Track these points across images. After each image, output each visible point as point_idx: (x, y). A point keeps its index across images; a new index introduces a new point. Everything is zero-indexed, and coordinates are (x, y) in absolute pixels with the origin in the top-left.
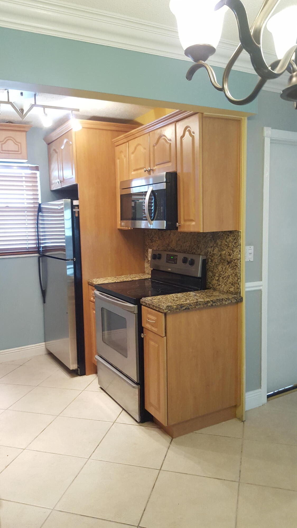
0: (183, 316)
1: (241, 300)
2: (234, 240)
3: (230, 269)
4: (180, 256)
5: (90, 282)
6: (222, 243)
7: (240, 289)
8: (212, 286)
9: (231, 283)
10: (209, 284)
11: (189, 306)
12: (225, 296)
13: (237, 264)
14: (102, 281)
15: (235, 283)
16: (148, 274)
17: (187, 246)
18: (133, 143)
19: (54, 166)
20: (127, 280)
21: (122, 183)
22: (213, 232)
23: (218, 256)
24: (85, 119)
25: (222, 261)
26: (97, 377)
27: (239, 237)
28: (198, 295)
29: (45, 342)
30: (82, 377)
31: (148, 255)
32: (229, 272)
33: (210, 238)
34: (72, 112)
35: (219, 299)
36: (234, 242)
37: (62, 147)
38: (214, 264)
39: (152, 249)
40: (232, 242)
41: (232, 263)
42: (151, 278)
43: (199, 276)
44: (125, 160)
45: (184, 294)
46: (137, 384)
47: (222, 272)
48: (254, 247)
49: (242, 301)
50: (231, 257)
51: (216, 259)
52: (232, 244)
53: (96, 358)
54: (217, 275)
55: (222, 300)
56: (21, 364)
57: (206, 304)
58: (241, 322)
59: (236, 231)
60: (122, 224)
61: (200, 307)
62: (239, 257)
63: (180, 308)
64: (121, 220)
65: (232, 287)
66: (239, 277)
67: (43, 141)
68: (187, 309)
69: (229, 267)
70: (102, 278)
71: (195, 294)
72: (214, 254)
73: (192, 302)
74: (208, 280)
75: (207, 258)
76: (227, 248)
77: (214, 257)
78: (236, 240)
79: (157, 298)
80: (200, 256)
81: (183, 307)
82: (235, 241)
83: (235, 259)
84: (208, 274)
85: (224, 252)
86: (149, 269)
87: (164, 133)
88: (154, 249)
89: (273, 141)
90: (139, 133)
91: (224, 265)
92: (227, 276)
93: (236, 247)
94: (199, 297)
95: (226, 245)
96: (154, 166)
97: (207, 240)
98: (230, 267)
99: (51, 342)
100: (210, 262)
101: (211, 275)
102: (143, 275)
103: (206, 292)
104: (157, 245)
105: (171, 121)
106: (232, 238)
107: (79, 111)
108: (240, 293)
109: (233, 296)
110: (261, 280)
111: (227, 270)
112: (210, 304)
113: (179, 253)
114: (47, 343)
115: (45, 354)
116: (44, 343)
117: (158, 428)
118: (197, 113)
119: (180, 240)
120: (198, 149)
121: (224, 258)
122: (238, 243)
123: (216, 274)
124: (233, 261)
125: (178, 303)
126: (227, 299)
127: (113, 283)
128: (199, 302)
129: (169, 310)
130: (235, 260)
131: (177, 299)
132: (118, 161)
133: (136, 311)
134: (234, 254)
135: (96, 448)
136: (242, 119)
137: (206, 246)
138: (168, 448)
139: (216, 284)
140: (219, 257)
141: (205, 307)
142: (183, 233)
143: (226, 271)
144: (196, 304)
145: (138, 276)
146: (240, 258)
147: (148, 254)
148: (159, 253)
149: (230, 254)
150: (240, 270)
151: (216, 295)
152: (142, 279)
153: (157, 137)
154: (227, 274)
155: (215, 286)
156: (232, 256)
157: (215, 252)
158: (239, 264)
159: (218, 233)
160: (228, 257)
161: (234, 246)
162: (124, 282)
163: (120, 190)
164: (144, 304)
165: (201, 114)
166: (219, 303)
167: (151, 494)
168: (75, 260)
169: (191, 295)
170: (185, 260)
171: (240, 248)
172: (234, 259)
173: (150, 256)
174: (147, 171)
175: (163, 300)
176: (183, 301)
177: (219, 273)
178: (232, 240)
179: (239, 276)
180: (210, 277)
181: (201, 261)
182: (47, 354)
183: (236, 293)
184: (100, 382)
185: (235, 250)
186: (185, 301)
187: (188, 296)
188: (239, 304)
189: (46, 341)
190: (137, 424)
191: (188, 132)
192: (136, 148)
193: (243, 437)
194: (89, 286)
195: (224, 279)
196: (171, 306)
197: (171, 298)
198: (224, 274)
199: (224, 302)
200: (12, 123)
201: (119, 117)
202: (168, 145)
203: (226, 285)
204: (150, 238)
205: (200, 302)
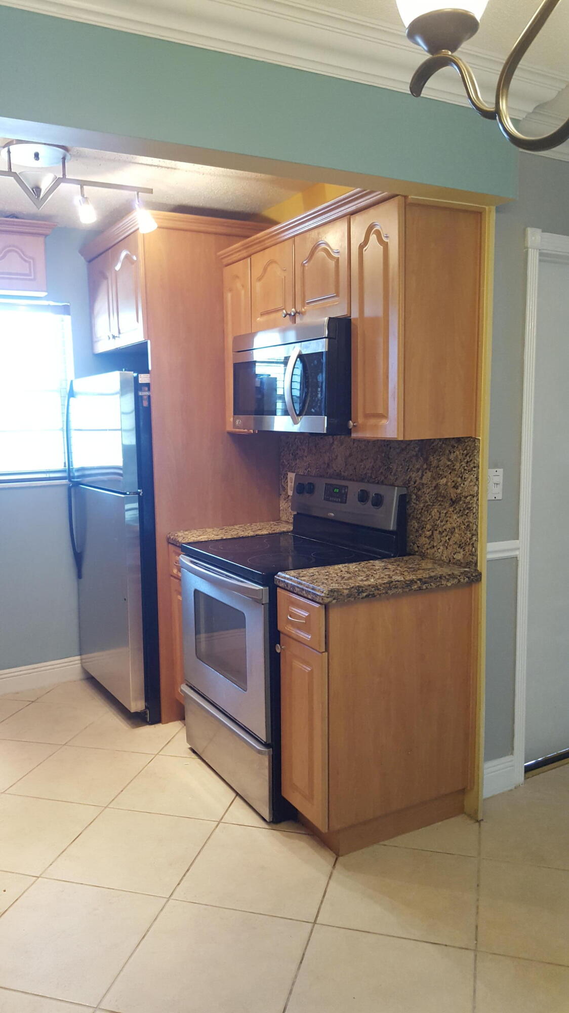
0: (362, 612)
1: (478, 577)
2: (466, 456)
3: (456, 515)
4: (354, 489)
5: (172, 537)
6: (440, 463)
7: (477, 556)
8: (417, 548)
9: (458, 542)
10: (412, 544)
11: (375, 590)
12: (445, 571)
13: (470, 506)
14: (195, 535)
15: (466, 543)
16: (287, 522)
17: (367, 467)
18: (260, 260)
19: (101, 305)
20: (246, 534)
21: (237, 339)
22: (422, 440)
23: (431, 489)
24: (163, 211)
25: (439, 499)
26: (183, 727)
27: (476, 451)
28: (390, 566)
29: (80, 655)
30: (153, 726)
31: (287, 486)
32: (454, 521)
33: (415, 451)
34: (138, 194)
35: (435, 576)
36: (466, 460)
37: (118, 267)
38: (422, 505)
39: (295, 474)
40: (461, 460)
41: (461, 503)
42: (292, 531)
43: (391, 528)
44: (243, 292)
45: (363, 566)
46: (266, 745)
47: (439, 522)
48: (504, 470)
49: (481, 580)
50: (459, 491)
51: (426, 495)
52: (462, 465)
53: (182, 690)
54: (428, 527)
55: (441, 578)
56: (33, 700)
57: (408, 585)
58: (478, 623)
59: (469, 439)
60: (237, 422)
61: (397, 592)
62: (475, 492)
63: (356, 595)
64: (235, 414)
65: (459, 553)
66: (474, 532)
67: (80, 255)
68: (370, 596)
69: (453, 511)
70: (195, 529)
71: (384, 566)
72: (423, 484)
73: (380, 581)
74: (409, 537)
75: (408, 492)
76: (450, 473)
77: (423, 491)
78: (470, 457)
79: (308, 572)
80: (395, 489)
81: (363, 592)
82: (468, 458)
83: (466, 495)
84: (409, 524)
85: (444, 480)
86: (288, 514)
87: (326, 238)
88: (298, 472)
89: (545, 257)
90: (273, 239)
91: (443, 507)
92: (449, 529)
93: (469, 472)
94: (393, 571)
95: (448, 466)
96: (303, 306)
97: (408, 456)
98: (455, 512)
99: (92, 655)
100: (415, 501)
101: (416, 527)
102: (276, 524)
103: (407, 561)
104: (305, 464)
105: (340, 214)
106: (461, 452)
107: (152, 193)
108: (476, 564)
109: (462, 570)
110: (516, 537)
111: (450, 517)
112: (416, 587)
113: (351, 482)
114: (84, 656)
115: (81, 680)
116: (78, 658)
117: (309, 834)
118: (397, 195)
119: (352, 455)
120: (396, 269)
121: (443, 492)
122: (474, 463)
123: (426, 525)
124: (463, 498)
125: (352, 583)
126: (449, 575)
127: (217, 540)
128: (394, 583)
129: (334, 599)
130: (466, 497)
131: (349, 575)
132: (229, 296)
133: (266, 600)
134: (464, 484)
135: (184, 875)
136: (485, 209)
137: (407, 468)
138: (330, 878)
139: (426, 546)
140: (433, 490)
141: (406, 592)
142: (359, 441)
143: (449, 519)
144: (388, 585)
145: (267, 527)
146: (477, 493)
147: (287, 482)
148: (310, 482)
149: (456, 484)
150: (477, 518)
151: (426, 567)
152: (276, 533)
153: (309, 246)
154: (449, 524)
155: (425, 549)
156: (460, 488)
157: (424, 481)
158: (475, 506)
159: (433, 443)
160: (452, 491)
161: (465, 470)
162: (240, 538)
163: (233, 354)
164: (282, 585)
165: (403, 198)
166: (434, 584)
167: (296, 976)
168: (141, 494)
169: (377, 568)
170: (363, 497)
171: (478, 472)
172: (463, 494)
173: (291, 485)
174: (288, 316)
175: (321, 576)
176: (362, 580)
177: (433, 524)
178: (460, 457)
179: (474, 528)
180: (414, 530)
181: (397, 498)
182: (84, 679)
183: (468, 564)
184: (189, 738)
185: (468, 478)
186: (366, 580)
187: (372, 569)
188: (473, 585)
189: (83, 655)
190: (266, 826)
191: (375, 234)
192: (265, 270)
193: (479, 854)
194: (170, 545)
195: (444, 534)
196: (338, 591)
197: (337, 574)
198: (444, 525)
199: (444, 582)
200: (17, 217)
201: (230, 207)
202: (334, 262)
203: (447, 548)
204: (292, 451)
205: (396, 581)
